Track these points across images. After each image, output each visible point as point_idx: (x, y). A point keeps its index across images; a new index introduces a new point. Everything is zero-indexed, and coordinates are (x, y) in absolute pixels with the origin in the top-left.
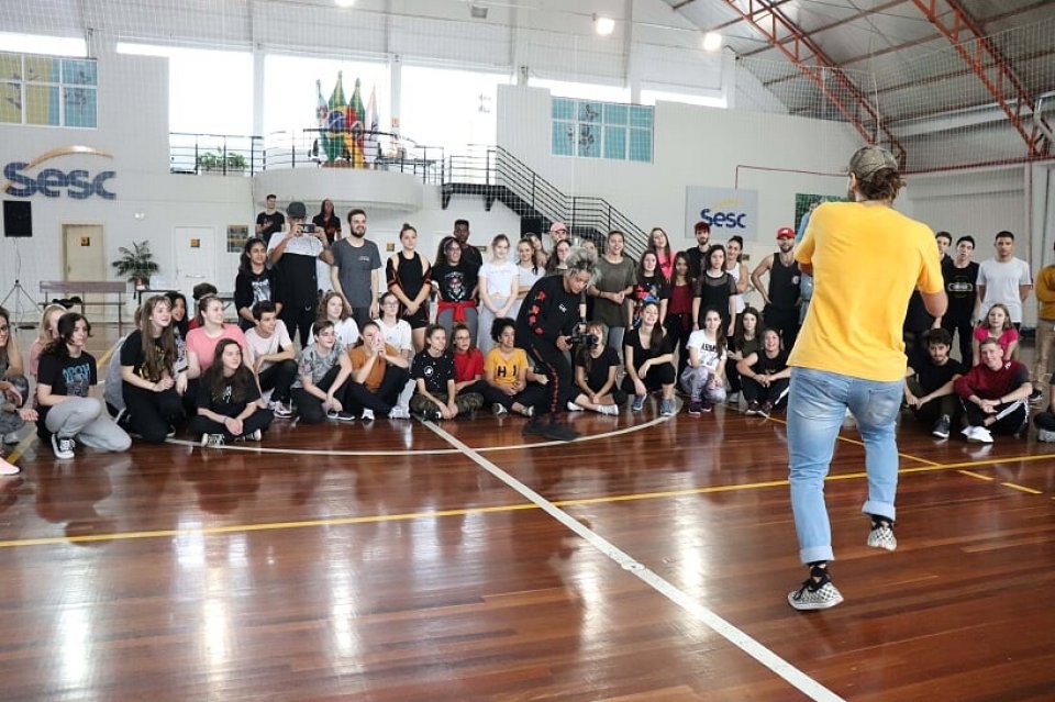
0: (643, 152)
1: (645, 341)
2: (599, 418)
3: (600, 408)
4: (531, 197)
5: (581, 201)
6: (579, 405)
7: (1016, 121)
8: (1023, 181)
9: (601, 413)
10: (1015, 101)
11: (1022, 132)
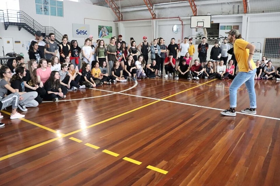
0: (61, 14)
1: (129, 64)
2: (121, 83)
3: (121, 81)
4: (33, 27)
5: (47, 28)
6: (116, 81)
7: (150, 10)
8: (151, 23)
9: (122, 82)
10: (149, 5)
11: (151, 12)
